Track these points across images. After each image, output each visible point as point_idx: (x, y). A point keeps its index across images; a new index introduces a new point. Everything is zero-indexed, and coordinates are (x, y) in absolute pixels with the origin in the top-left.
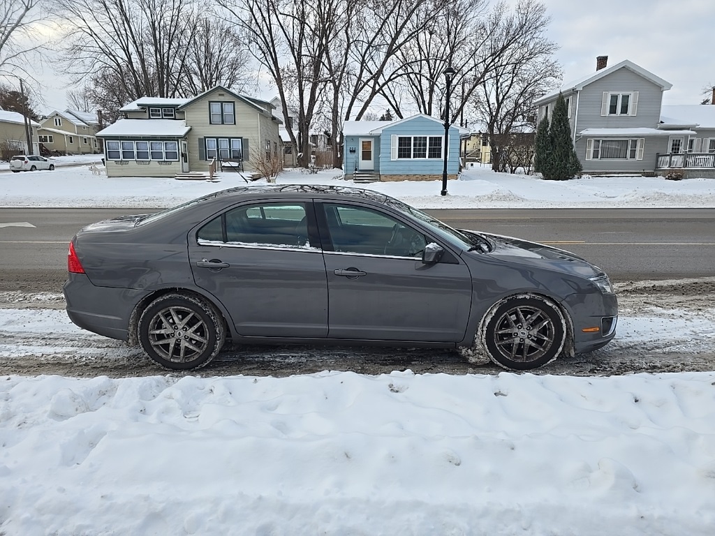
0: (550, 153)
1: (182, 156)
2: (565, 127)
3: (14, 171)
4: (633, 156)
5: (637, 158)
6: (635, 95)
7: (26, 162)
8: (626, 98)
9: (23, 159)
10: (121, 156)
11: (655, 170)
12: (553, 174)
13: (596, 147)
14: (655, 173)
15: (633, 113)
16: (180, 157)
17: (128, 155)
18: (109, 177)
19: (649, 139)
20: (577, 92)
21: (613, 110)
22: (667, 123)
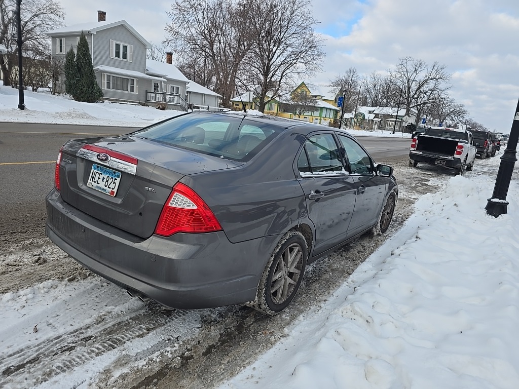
0: (79, 80)
2: (89, 61)
4: (132, 90)
5: (135, 92)
6: (131, 47)
8: (125, 47)
11: (146, 102)
12: (82, 97)
13: (108, 80)
14: (146, 103)
15: (130, 59)
19: (141, 80)
20: (92, 34)
21: (118, 55)
22: (150, 71)
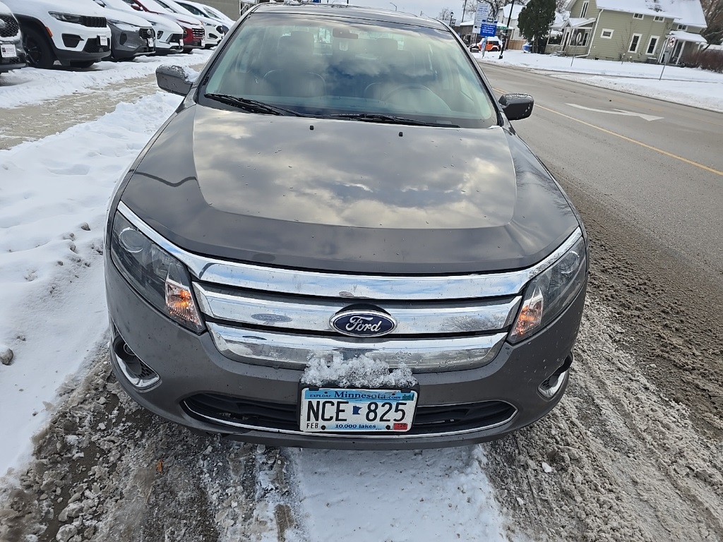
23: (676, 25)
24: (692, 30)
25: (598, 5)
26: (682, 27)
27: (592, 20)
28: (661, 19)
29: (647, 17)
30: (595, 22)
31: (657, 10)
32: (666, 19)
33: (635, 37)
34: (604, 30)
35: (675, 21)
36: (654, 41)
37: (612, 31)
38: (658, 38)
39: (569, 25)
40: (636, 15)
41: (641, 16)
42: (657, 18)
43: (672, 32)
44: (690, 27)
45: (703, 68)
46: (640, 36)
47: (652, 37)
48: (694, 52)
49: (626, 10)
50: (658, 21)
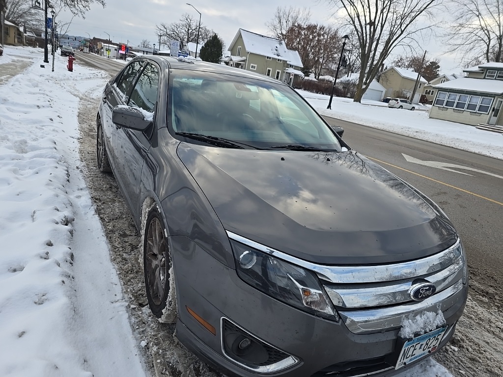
1: (493, 110)
3: (389, 107)
7: (398, 103)
9: (397, 100)
10: (444, 104)
16: (491, 111)
17: (449, 104)
18: (430, 118)
23: (288, 64)
24: (296, 68)
25: (247, 50)
26: (291, 66)
27: (244, 58)
28: (281, 60)
29: (273, 59)
30: (246, 59)
31: (278, 55)
32: (283, 61)
33: (268, 70)
34: (252, 65)
35: (288, 62)
36: (278, 73)
37: (256, 66)
38: (280, 71)
39: (231, 60)
40: (268, 57)
41: (270, 58)
42: (279, 60)
43: (287, 68)
44: (295, 66)
45: (305, 90)
46: (271, 69)
47: (277, 70)
48: (299, 80)
49: (262, 54)
50: (279, 62)
